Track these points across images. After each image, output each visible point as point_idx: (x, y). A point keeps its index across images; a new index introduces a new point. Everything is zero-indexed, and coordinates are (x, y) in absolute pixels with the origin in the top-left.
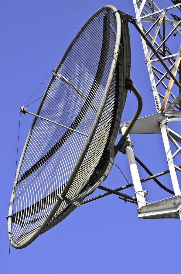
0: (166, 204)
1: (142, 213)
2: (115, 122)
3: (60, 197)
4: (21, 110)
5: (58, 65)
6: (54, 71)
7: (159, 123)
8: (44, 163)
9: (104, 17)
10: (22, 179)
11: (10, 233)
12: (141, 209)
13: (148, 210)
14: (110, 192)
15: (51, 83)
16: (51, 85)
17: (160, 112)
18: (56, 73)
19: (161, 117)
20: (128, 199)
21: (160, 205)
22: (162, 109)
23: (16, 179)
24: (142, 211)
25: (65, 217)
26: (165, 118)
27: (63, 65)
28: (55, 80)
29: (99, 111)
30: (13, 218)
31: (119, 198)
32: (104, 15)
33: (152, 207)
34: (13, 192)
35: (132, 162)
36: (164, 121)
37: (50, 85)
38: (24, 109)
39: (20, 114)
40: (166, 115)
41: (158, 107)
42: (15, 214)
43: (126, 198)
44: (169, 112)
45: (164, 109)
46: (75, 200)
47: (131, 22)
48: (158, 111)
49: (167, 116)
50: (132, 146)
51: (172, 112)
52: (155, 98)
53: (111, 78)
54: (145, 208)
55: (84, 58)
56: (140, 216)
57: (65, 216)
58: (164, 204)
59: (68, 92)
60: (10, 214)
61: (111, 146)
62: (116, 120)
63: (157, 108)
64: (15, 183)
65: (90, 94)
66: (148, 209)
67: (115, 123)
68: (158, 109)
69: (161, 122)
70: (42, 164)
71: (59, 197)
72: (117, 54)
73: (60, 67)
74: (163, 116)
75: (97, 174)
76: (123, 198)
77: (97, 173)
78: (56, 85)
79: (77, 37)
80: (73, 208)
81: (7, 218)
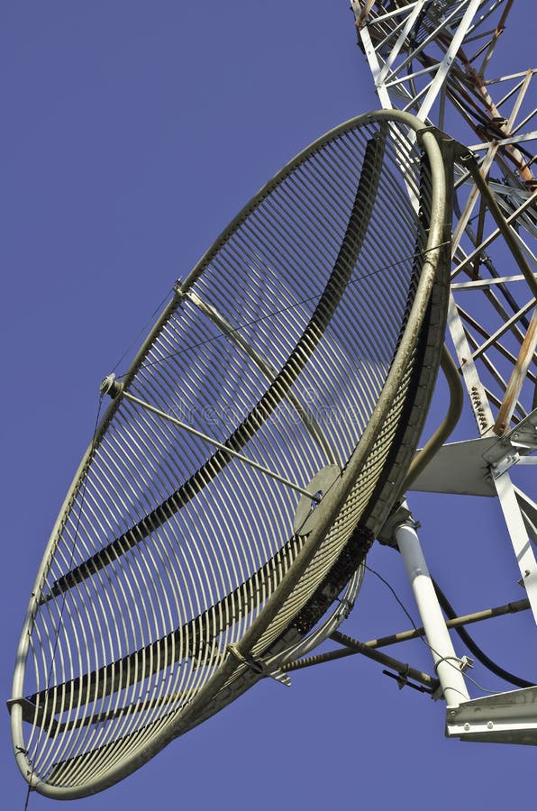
0: (533, 701)
1: (460, 722)
2: (398, 448)
3: (236, 651)
4: (107, 386)
5: (196, 266)
6: (179, 283)
7: (490, 467)
8: (126, 549)
9: (369, 142)
10: (56, 592)
11: (22, 751)
12: (457, 711)
13: (479, 714)
14: (353, 648)
15: (167, 317)
16: (166, 324)
17: (490, 434)
18: (186, 289)
19: (497, 450)
20: (410, 680)
21: (515, 703)
22: (499, 428)
23: (37, 591)
24: (460, 716)
25: (209, 717)
26: (508, 451)
27: (210, 269)
28: (179, 309)
29: (379, 409)
30: (27, 706)
31: (385, 672)
32: (370, 137)
33: (492, 708)
34: (27, 629)
35: (419, 570)
36: (506, 460)
37: (164, 322)
38: (114, 383)
39: (101, 397)
40: (513, 444)
41: (485, 419)
42: (34, 696)
43: (404, 675)
44: (522, 437)
45: (504, 427)
46: (275, 666)
47: (464, 164)
48: (482, 432)
49: (515, 447)
50: (415, 524)
51: (531, 439)
52: (471, 392)
53: (419, 317)
54: (468, 708)
55: (282, 256)
56: (453, 730)
57: (209, 714)
58: (525, 702)
59: (220, 348)
60: (17, 693)
61: (379, 516)
62: (404, 442)
63: (480, 422)
64: (33, 602)
65: (290, 362)
66: (478, 712)
67: (400, 450)
68: (485, 425)
69: (495, 464)
70: (120, 553)
71: (232, 653)
72: (436, 252)
73: (199, 272)
74: (505, 446)
75: (325, 597)
76: (397, 673)
77: (323, 592)
78: (180, 323)
79: (268, 192)
80: (238, 689)
81: (10, 705)
